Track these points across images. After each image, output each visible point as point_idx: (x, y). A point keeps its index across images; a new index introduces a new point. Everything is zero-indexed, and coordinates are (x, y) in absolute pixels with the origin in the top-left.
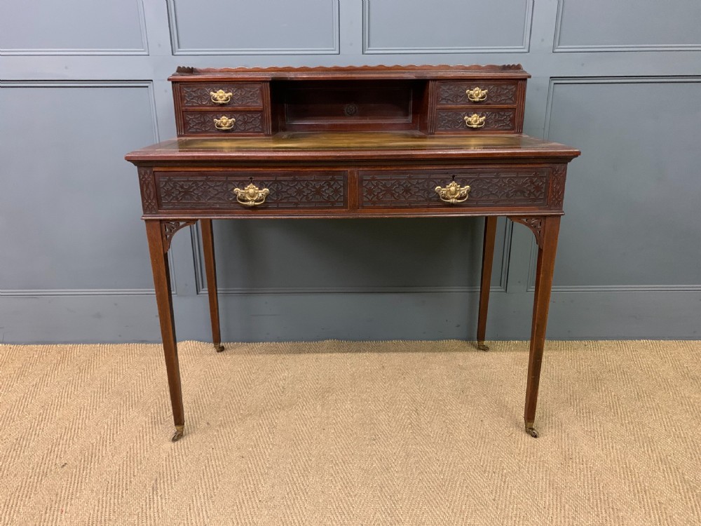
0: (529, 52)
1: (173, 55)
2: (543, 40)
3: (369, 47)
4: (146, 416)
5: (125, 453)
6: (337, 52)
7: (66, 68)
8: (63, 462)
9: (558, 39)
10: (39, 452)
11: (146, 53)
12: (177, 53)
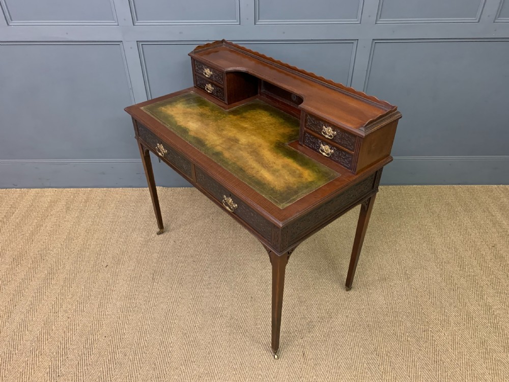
0: (360, 23)
1: (134, 25)
2: (369, 16)
3: (259, 19)
4: (141, 237)
5: (135, 260)
6: (238, 23)
7: (67, 34)
8: (106, 264)
9: (379, 15)
10: (92, 259)
11: (116, 24)
12: (136, 24)
